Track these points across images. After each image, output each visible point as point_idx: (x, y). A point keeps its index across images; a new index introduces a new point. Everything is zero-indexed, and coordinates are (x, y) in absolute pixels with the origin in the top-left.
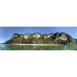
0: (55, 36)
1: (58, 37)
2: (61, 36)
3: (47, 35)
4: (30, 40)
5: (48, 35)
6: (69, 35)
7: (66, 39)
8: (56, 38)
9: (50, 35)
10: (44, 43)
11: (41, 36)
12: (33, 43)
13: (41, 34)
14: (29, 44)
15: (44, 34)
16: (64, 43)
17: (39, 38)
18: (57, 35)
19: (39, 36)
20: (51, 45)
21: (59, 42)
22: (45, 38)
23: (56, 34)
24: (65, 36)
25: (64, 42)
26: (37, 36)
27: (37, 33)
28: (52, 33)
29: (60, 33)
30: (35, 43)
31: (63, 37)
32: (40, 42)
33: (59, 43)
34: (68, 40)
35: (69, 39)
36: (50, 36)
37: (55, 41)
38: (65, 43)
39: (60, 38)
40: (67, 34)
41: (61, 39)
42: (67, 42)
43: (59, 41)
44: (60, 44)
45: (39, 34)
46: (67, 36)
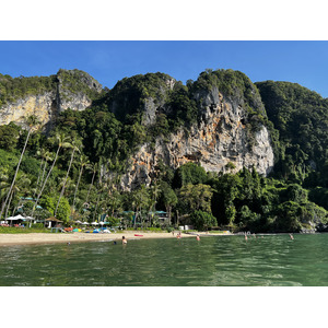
0: (120, 117)
1: (154, 131)
2: (200, 117)
7: (264, 155)
8: (132, 141)
16: (246, 212)
18: (150, 113)
21: (171, 195)
23: (126, 98)
24: (251, 123)
25: (238, 204)
28: (77, 79)
29: (179, 90)
31: (225, 139)
38: (256, 205)
39: (182, 147)
41: (196, 156)
43: (176, 182)
46: (272, 115)
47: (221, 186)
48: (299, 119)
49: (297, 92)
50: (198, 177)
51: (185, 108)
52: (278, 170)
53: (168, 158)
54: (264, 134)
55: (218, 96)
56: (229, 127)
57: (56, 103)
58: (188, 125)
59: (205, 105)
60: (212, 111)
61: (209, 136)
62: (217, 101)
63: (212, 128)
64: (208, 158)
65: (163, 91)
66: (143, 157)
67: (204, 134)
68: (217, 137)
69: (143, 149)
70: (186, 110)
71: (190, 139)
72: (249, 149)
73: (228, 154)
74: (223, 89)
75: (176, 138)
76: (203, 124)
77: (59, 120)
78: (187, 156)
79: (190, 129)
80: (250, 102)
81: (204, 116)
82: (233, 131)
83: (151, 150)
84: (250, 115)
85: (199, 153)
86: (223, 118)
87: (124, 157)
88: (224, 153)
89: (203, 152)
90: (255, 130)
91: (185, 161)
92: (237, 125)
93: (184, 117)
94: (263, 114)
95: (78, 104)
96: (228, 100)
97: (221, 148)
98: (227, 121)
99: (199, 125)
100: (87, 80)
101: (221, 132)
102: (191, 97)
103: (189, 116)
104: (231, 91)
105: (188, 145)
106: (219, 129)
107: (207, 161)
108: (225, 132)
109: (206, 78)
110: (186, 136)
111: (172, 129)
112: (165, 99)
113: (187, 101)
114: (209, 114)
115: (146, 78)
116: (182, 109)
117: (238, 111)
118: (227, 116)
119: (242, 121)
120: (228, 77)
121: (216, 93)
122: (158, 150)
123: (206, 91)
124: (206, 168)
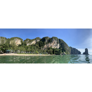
0: (43, 42)
1: (47, 43)
2: (52, 42)
3: (31, 41)
4: (4, 47)
5: (33, 40)
6: (64, 42)
7: (58, 47)
8: (44, 44)
9: (35, 41)
10: (27, 52)
11: (21, 42)
12: (8, 52)
13: (22, 40)
14: (2, 53)
15: (27, 40)
16: (56, 53)
17: (20, 46)
18: (46, 41)
19: (19, 42)
20: (38, 55)
21: (48, 51)
22: (28, 45)
23: (44, 40)
24: (57, 43)
25: (55, 52)
26: (16, 42)
27: (16, 38)
28: (38, 38)
30: (12, 53)
31: (55, 44)
32: (21, 51)
33: (49, 53)
34: (61, 49)
35: (63, 47)
36: (35, 43)
37: (42, 49)
38: (57, 52)
39: (50, 45)
40: (59, 40)
41: (51, 46)
42: (60, 51)
43: (49, 49)
44: (51, 54)
45: (19, 39)
46: (60, 42)
47: (54, 50)
48: (62, 43)
49: (62, 41)
50: (51, 48)
51: (50, 41)
52: (60, 48)
53: (48, 46)
55: (54, 40)
57: (36, 41)
58: (51, 42)
66: (45, 46)
73: (55, 46)
75: (49, 44)
77: (37, 43)
80: (58, 41)
83: (46, 45)
86: (54, 42)
87: (43, 46)
90: (58, 44)
92: (56, 43)
94: (59, 42)
95: (38, 41)
100: (39, 38)
111: (49, 43)
112: (48, 40)
117: (56, 41)
120: (55, 38)
124: (52, 47)
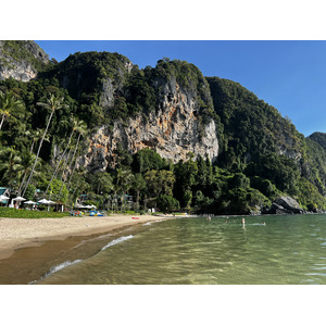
1: (112, 114)
2: (158, 105)
6: (250, 99)
7: (211, 147)
16: (200, 197)
24: (202, 116)
25: (194, 189)
29: (136, 74)
31: (179, 128)
33: (146, 198)
38: (209, 190)
39: (140, 132)
40: (214, 84)
41: (153, 143)
44: (163, 208)
49: (239, 92)
50: (156, 163)
53: (126, 142)
54: (212, 127)
55: (176, 87)
56: (183, 118)
59: (163, 93)
60: (170, 100)
61: (165, 124)
62: (174, 91)
63: (168, 117)
64: (163, 145)
65: (121, 74)
66: (101, 139)
67: (161, 122)
68: (172, 126)
69: (100, 131)
70: (145, 96)
71: (148, 126)
72: (200, 139)
73: (181, 143)
74: (179, 80)
75: (134, 123)
76: (160, 112)
78: (144, 142)
79: (148, 115)
80: (202, 96)
81: (162, 104)
82: (187, 121)
83: (109, 133)
84: (202, 108)
85: (156, 140)
86: (178, 108)
88: (178, 141)
89: (160, 139)
90: (205, 122)
91: (142, 146)
92: (190, 117)
93: (143, 103)
96: (184, 92)
97: (175, 136)
98: (182, 111)
99: (157, 113)
101: (176, 121)
102: (150, 83)
103: (148, 102)
104: (187, 82)
105: (146, 131)
106: (174, 118)
107: (162, 148)
108: (180, 122)
109: (165, 66)
110: (144, 122)
111: (131, 113)
112: (124, 82)
113: (147, 87)
114: (166, 103)
115: (103, 56)
116: (141, 94)
117: (192, 103)
118: (182, 107)
119: (194, 113)
120: (184, 68)
121: (174, 83)
122: (116, 133)
123: (165, 80)
124: (162, 154)
